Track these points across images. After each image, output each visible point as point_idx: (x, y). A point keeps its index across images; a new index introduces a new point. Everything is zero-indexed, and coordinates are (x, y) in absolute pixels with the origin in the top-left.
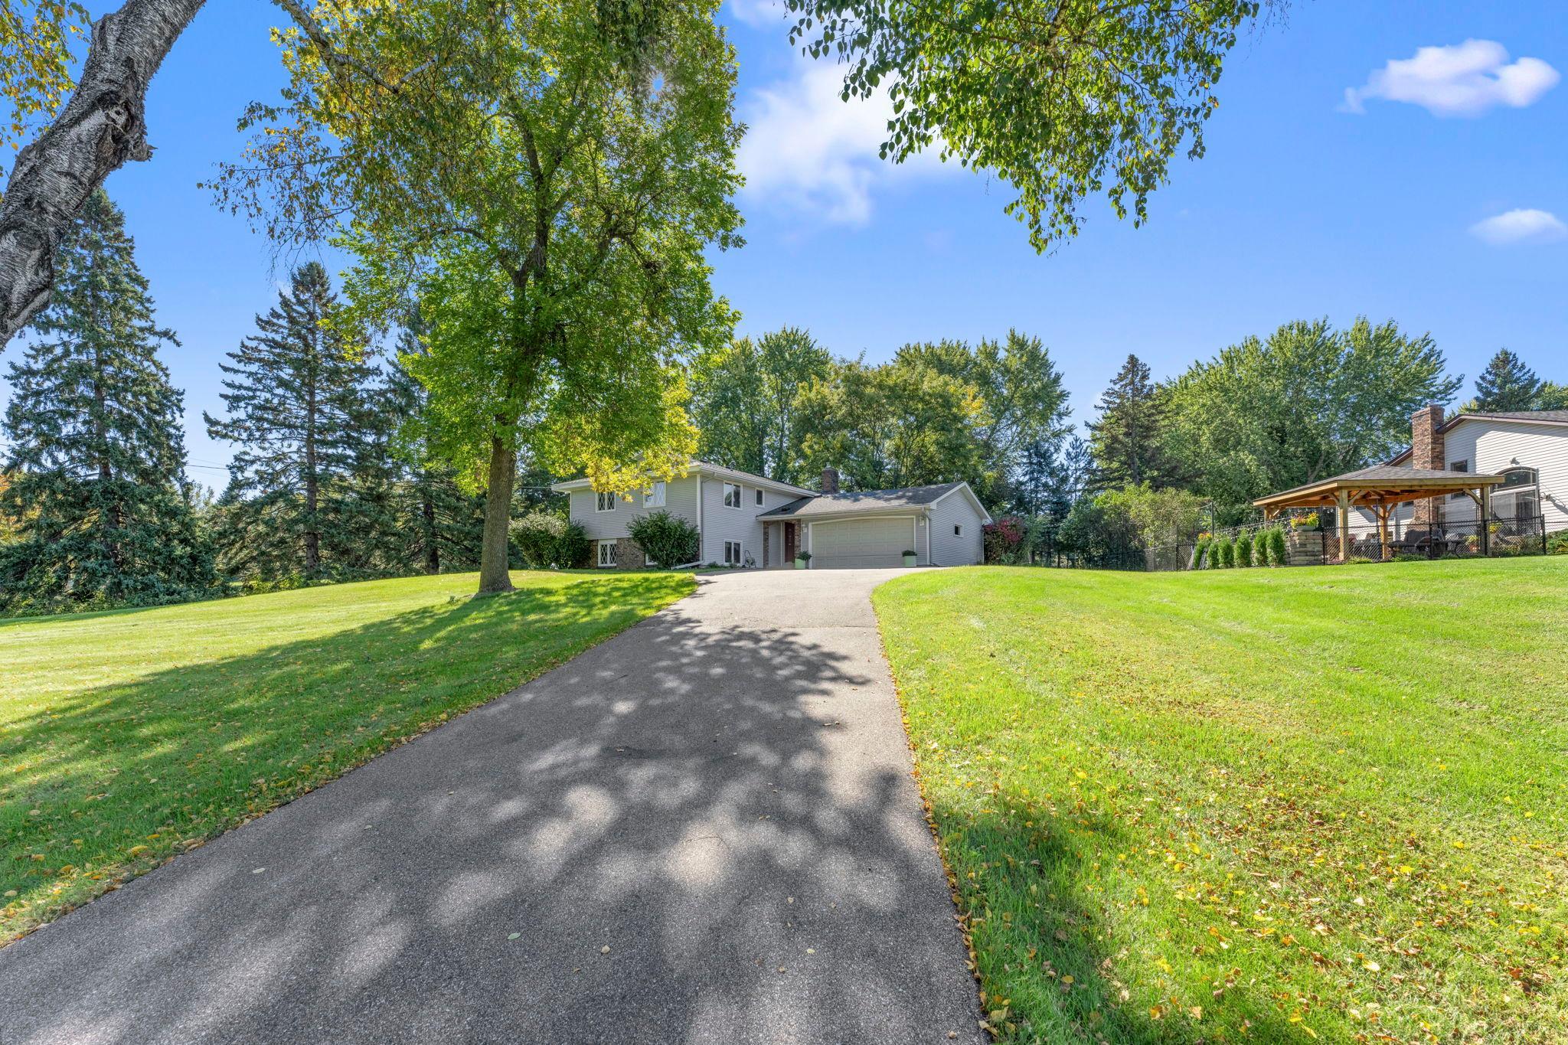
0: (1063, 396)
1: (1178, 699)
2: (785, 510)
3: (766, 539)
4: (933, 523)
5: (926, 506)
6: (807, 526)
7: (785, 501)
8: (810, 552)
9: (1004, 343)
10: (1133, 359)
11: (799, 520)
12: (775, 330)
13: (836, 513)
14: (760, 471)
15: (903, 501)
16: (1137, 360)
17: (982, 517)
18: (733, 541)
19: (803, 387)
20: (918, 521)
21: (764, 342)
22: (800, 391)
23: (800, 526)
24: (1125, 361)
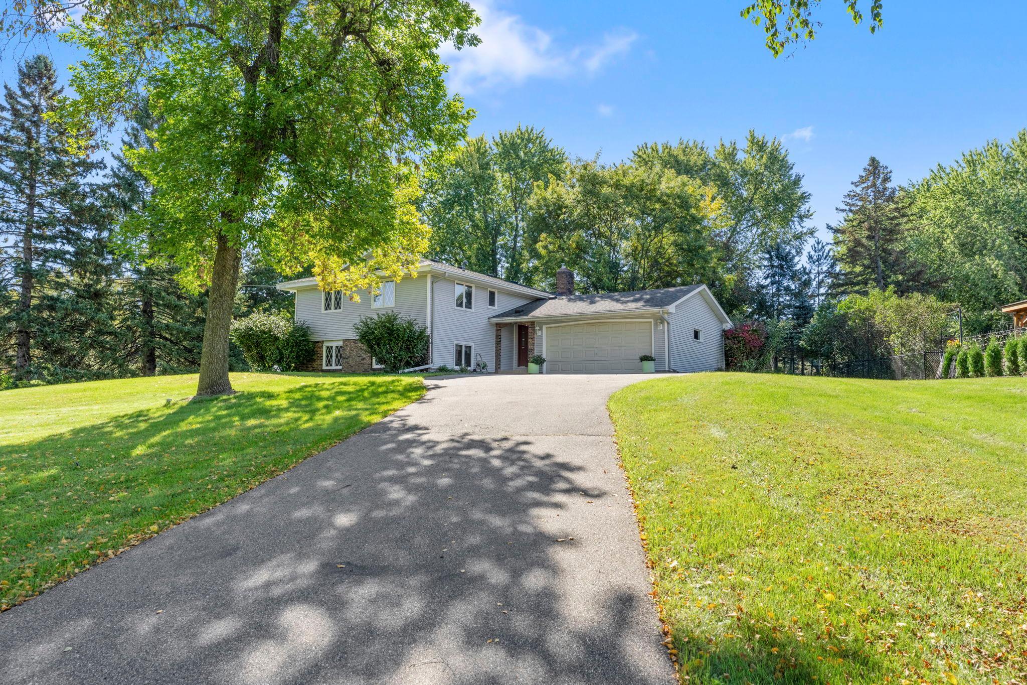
0: (804, 198)
1: (930, 516)
2: (518, 312)
3: (498, 342)
4: (672, 327)
5: (665, 309)
6: (541, 329)
7: (518, 303)
8: (544, 356)
9: (743, 144)
10: (874, 162)
11: (533, 323)
12: (510, 128)
13: (571, 315)
14: (493, 272)
15: (640, 304)
16: (878, 163)
17: (722, 321)
18: (464, 344)
19: (538, 186)
20: (656, 325)
21: (498, 140)
22: (536, 190)
23: (534, 329)
24: (866, 163)
